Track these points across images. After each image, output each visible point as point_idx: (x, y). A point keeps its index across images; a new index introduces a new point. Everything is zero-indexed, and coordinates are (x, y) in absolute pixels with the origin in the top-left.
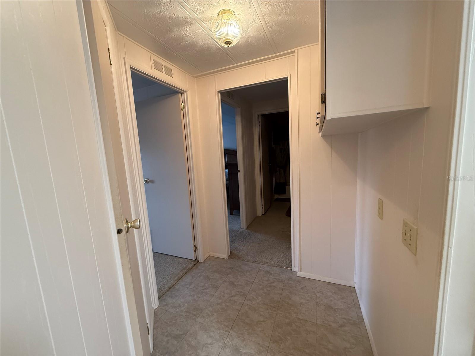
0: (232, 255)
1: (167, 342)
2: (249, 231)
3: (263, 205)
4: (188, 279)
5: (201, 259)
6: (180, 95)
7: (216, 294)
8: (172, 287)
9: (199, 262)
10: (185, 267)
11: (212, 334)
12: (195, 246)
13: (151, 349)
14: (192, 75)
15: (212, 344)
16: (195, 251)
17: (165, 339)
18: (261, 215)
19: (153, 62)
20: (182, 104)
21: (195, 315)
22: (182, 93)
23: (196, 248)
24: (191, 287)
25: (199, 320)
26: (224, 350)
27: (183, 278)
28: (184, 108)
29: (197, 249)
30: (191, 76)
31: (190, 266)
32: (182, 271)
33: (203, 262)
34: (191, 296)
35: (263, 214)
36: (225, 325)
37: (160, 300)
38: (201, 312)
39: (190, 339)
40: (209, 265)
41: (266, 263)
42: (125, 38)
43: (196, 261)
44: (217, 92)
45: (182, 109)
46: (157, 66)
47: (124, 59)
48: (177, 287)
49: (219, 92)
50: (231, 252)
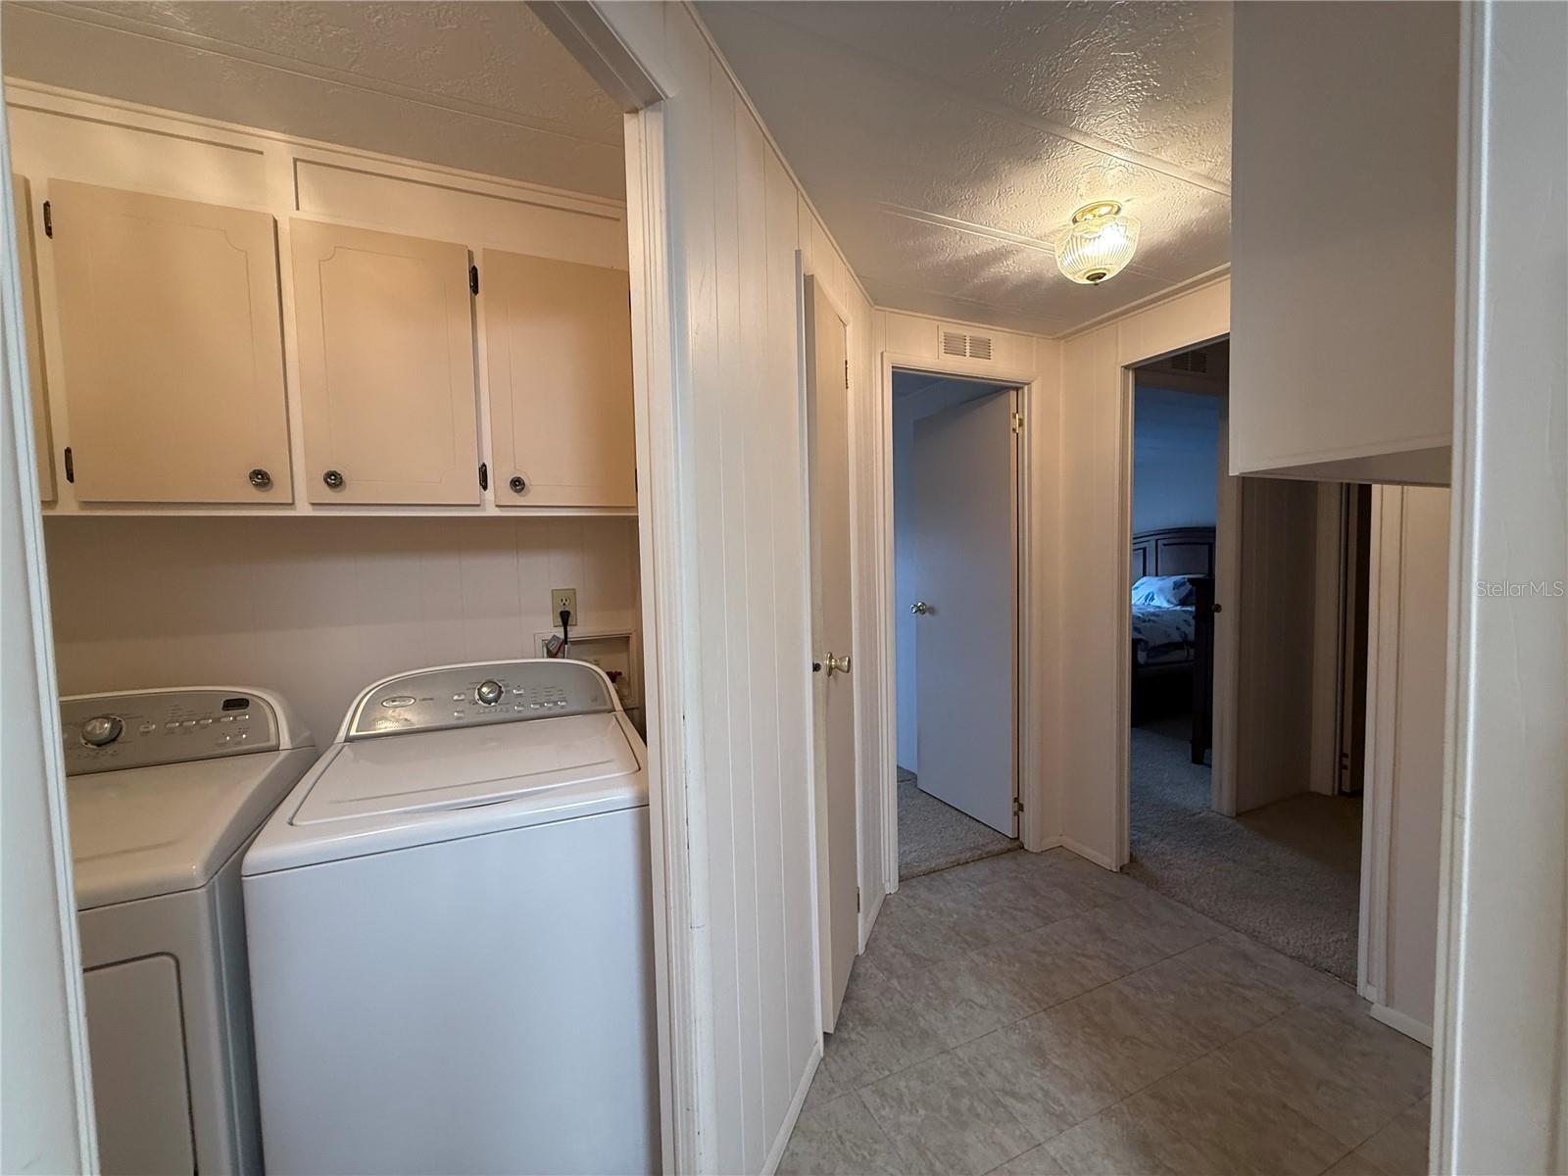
0: (1131, 867)
1: (893, 956)
2: (1240, 826)
3: (1346, 756)
4: (982, 870)
5: (1030, 842)
6: (1013, 394)
7: (1039, 931)
8: (938, 873)
9: (1023, 848)
10: (983, 845)
11: (992, 993)
12: (1016, 800)
13: (860, 946)
14: (1050, 335)
15: (984, 1008)
16: (1016, 814)
17: (893, 950)
18: (1329, 793)
19: (942, 339)
20: (1015, 417)
21: (966, 942)
22: (1017, 389)
23: (1021, 808)
24: (980, 890)
25: (973, 954)
26: (1007, 1032)
27: (968, 865)
28: (1020, 426)
29: (1022, 810)
30: (1050, 337)
31: (995, 847)
32: (971, 849)
33: (1036, 854)
34: (975, 907)
35: (1341, 793)
36: (1031, 995)
37: (903, 883)
38: (985, 945)
39: (941, 976)
40: (1051, 866)
41: (1254, 931)
42: (887, 313)
43: (1017, 843)
44: (1119, 370)
45: (1014, 430)
46: (952, 346)
47: (882, 354)
48: (948, 876)
49: (1126, 367)
50: (1132, 859)
